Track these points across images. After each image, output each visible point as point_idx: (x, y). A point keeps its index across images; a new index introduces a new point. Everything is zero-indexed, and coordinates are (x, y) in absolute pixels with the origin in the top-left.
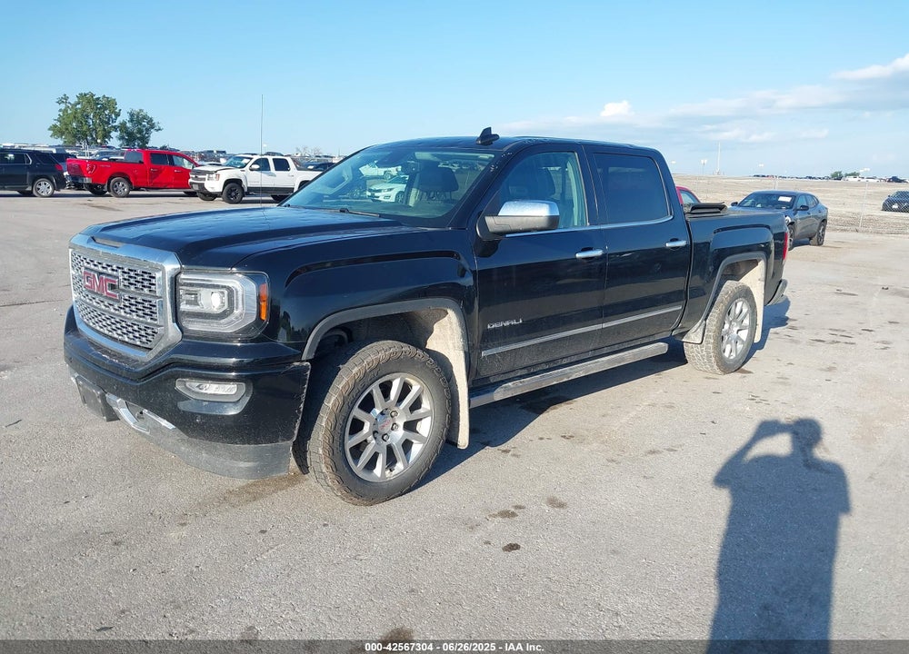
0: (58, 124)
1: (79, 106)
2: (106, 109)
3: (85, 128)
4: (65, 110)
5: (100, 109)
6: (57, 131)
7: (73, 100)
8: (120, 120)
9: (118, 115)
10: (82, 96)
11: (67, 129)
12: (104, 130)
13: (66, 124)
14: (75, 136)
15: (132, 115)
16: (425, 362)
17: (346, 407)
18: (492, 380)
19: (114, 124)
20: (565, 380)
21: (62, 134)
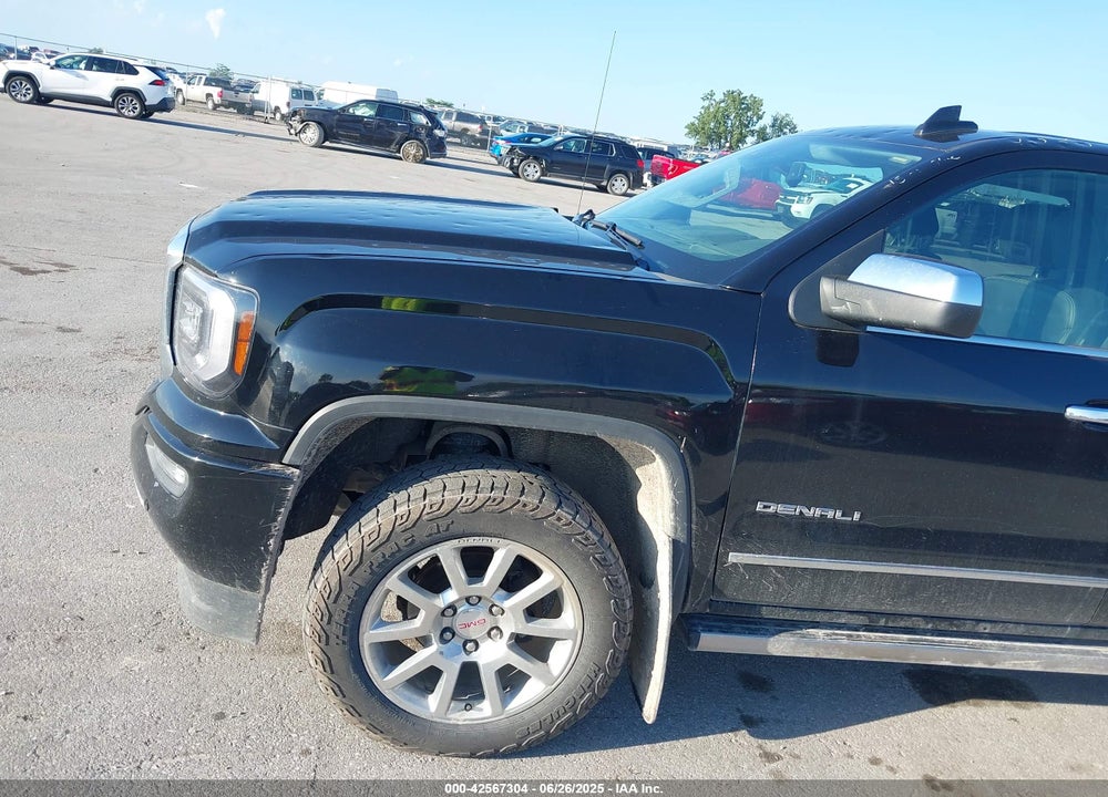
0: (696, 122)
1: (722, 105)
2: (749, 109)
3: (722, 129)
4: (708, 108)
5: (743, 109)
6: (693, 130)
7: (719, 97)
8: (761, 124)
9: (760, 118)
10: (730, 94)
11: (703, 129)
12: (741, 133)
13: (704, 123)
14: (709, 137)
15: (775, 120)
16: (569, 536)
17: (365, 570)
18: (765, 613)
19: (752, 129)
20: (980, 665)
21: (698, 133)
